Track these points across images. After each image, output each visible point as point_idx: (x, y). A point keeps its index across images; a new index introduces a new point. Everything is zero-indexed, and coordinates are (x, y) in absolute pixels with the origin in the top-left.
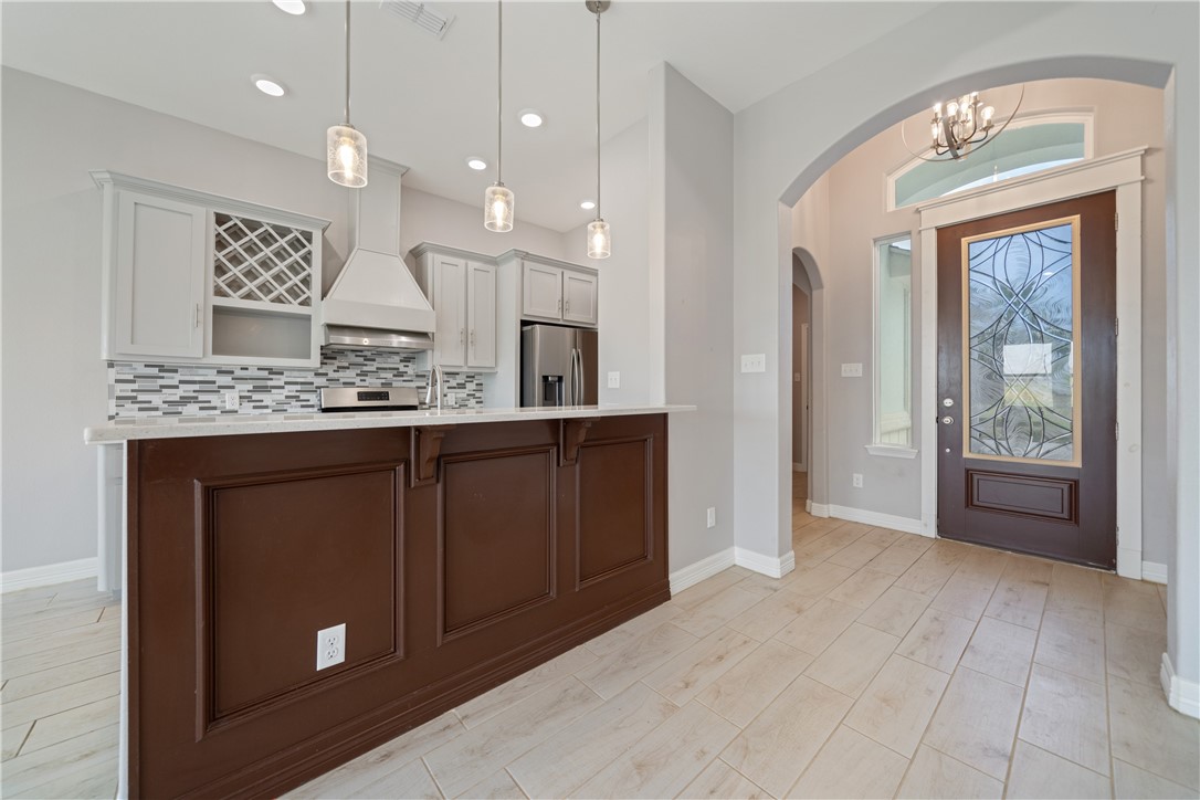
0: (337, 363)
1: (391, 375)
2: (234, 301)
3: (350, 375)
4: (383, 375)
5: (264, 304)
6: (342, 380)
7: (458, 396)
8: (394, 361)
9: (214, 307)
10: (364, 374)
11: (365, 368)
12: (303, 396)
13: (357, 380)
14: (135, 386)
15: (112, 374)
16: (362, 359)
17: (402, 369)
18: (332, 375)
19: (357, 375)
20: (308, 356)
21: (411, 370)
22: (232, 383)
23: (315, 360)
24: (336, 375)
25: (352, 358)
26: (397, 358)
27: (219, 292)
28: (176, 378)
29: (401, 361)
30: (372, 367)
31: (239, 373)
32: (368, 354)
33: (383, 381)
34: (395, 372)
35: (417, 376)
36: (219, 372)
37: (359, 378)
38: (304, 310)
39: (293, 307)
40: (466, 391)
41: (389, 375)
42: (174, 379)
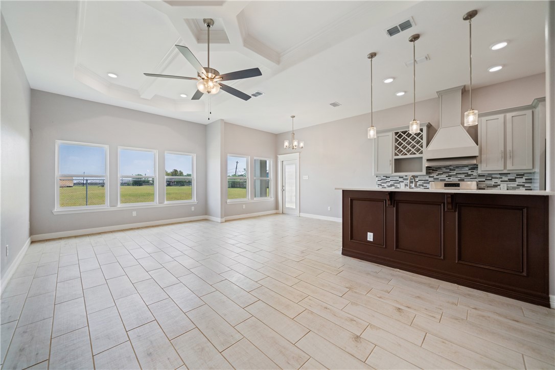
0: (438, 172)
1: (464, 176)
2: (400, 157)
3: (444, 177)
4: (459, 176)
5: (409, 156)
6: (440, 179)
7: (509, 185)
8: (466, 170)
9: (395, 159)
10: (450, 176)
11: (450, 174)
12: (425, 185)
13: (447, 179)
14: (381, 182)
15: (377, 179)
16: (449, 170)
17: (470, 172)
18: (435, 177)
19: (447, 176)
20: (421, 171)
21: (475, 173)
22: (403, 181)
23: (424, 172)
24: (437, 177)
25: (444, 170)
26: (467, 168)
27: (396, 155)
28: (390, 179)
29: (469, 169)
30: (454, 173)
31: (405, 177)
32: (452, 168)
33: (459, 179)
34: (466, 175)
35: (479, 176)
36: (400, 177)
37: (447, 178)
38: (420, 155)
39: (418, 155)
40: (517, 183)
41: (463, 176)
42: (389, 180)
